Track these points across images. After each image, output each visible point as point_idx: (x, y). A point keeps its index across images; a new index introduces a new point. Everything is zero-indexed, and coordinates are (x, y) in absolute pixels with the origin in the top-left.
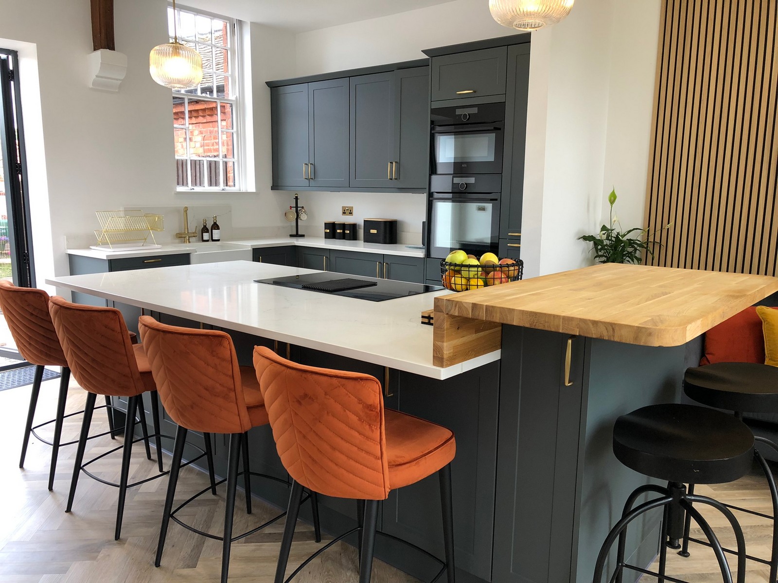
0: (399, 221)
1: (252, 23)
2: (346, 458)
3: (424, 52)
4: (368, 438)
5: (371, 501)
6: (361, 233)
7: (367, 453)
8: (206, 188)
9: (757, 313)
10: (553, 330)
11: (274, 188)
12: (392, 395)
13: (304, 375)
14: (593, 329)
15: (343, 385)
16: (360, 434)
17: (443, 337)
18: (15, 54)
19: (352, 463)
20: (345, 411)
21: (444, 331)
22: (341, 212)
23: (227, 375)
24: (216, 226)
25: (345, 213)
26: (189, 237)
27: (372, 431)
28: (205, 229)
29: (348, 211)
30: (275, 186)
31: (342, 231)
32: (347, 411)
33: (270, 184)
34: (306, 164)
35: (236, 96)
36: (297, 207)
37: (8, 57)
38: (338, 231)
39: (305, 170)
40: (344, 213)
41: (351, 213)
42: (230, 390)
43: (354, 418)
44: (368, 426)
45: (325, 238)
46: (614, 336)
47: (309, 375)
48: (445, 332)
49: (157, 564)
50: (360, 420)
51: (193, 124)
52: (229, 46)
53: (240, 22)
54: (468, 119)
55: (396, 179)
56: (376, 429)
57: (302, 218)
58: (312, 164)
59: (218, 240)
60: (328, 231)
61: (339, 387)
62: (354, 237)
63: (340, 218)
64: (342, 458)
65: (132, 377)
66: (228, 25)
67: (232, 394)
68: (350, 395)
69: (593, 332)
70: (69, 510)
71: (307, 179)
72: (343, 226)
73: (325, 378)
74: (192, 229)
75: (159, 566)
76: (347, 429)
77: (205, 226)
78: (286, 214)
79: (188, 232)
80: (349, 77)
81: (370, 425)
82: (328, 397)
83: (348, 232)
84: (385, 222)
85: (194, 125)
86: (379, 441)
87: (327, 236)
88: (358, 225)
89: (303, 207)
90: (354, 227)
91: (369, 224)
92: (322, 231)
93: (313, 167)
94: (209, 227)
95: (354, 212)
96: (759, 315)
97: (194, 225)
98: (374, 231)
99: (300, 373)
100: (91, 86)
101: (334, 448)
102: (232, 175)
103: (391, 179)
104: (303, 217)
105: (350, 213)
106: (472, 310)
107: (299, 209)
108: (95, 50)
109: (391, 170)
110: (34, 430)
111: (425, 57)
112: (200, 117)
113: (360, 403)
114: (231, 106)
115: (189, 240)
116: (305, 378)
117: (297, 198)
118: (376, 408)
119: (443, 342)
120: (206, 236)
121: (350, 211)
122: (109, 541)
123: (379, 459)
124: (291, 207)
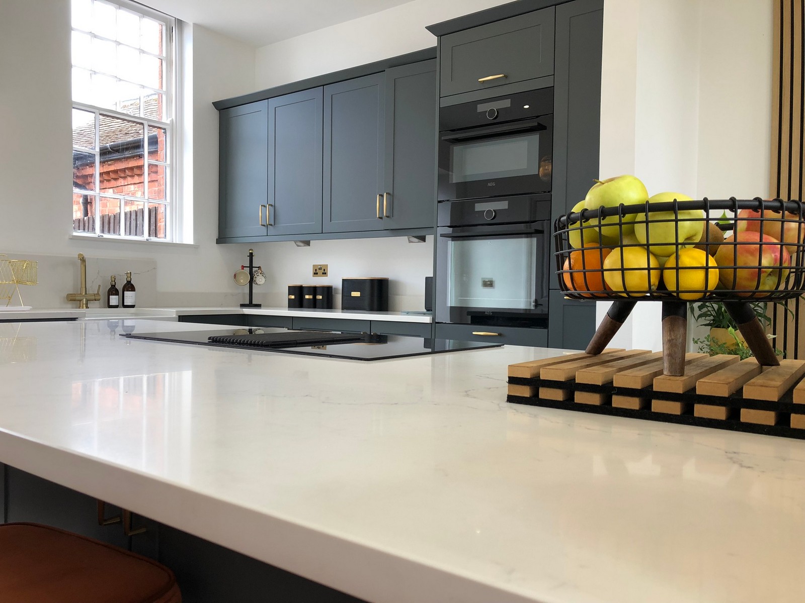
0: (391, 281)
1: (195, 24)
6: (338, 299)
8: (123, 236)
11: (219, 241)
22: (311, 272)
24: (130, 287)
25: (317, 274)
26: (87, 301)
28: (113, 291)
29: (320, 271)
30: (222, 239)
31: (311, 297)
33: (215, 234)
34: (265, 206)
35: (171, 119)
36: (251, 267)
38: (307, 297)
39: (261, 214)
40: (315, 274)
41: (325, 273)
45: (289, 307)
52: (164, 54)
53: (180, 23)
54: (497, 117)
55: (388, 217)
57: (258, 281)
58: (272, 206)
59: (133, 306)
60: (293, 297)
62: (329, 305)
63: (309, 280)
66: (164, 28)
71: (264, 226)
72: (314, 290)
74: (92, 288)
77: (113, 286)
78: (235, 275)
79: (86, 293)
80: (323, 86)
83: (321, 297)
84: (372, 281)
87: (292, 305)
88: (335, 289)
89: (259, 268)
90: (328, 291)
91: (349, 285)
92: (285, 296)
93: (272, 209)
94: (120, 287)
95: (329, 272)
97: (96, 282)
98: (356, 294)
102: (163, 224)
103: (381, 218)
104: (260, 280)
105: (323, 273)
107: (254, 269)
109: (381, 205)
114: (165, 133)
115: (87, 304)
117: (251, 255)
120: (114, 300)
121: (324, 270)
124: (243, 267)
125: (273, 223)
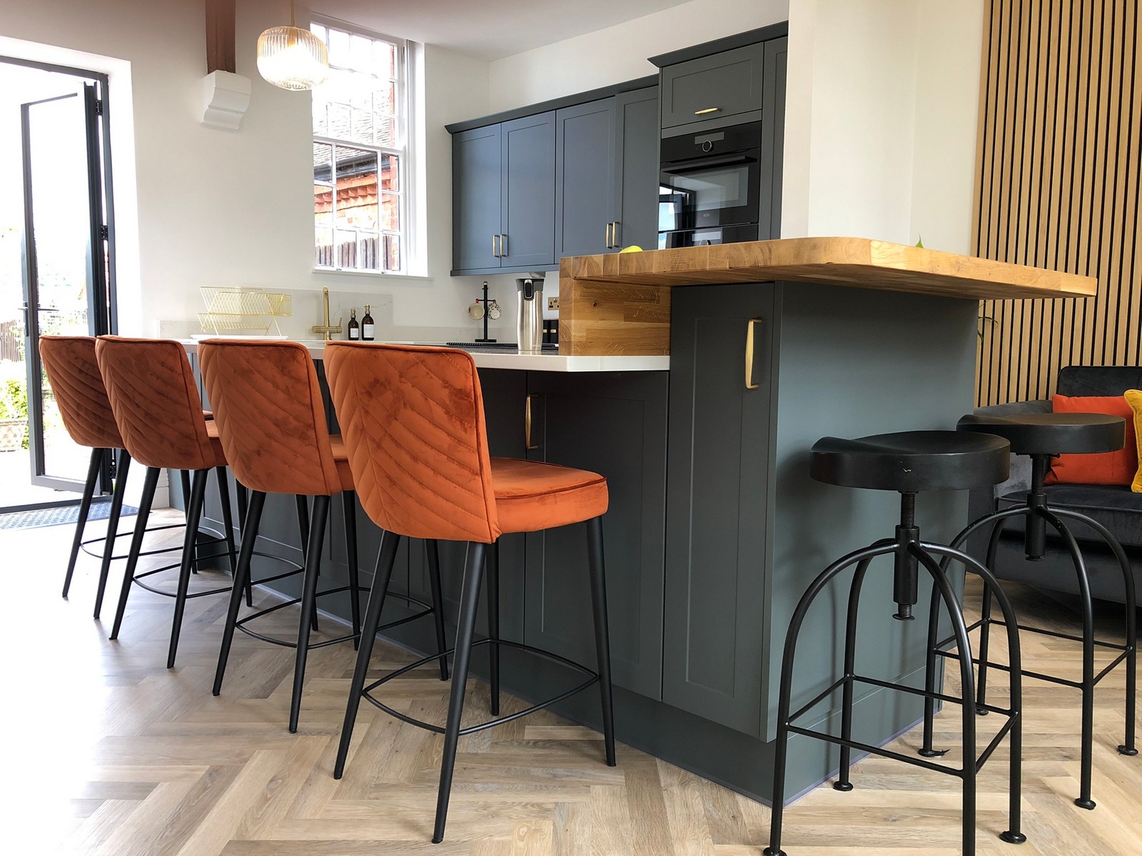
1: (427, 45)
2: (432, 472)
3: (653, 60)
4: (460, 441)
5: (473, 544)
7: (461, 464)
8: (360, 268)
9: (1127, 400)
10: (699, 268)
11: (452, 274)
12: (536, 447)
13: (374, 353)
14: (745, 256)
15: (423, 361)
16: (449, 435)
17: (570, 311)
18: (104, 78)
19: (441, 480)
20: (427, 400)
21: (571, 303)
22: (546, 304)
24: (368, 319)
25: (552, 307)
26: (330, 333)
27: (465, 431)
28: (353, 323)
29: (555, 303)
30: (456, 271)
31: (546, 331)
32: (429, 399)
33: (449, 267)
34: (499, 236)
35: (403, 146)
36: (486, 300)
37: (95, 83)
39: (496, 244)
40: (550, 307)
42: (309, 426)
43: (439, 412)
44: (458, 423)
46: (770, 259)
47: (379, 352)
48: (573, 304)
49: (216, 692)
50: (447, 412)
52: (396, 77)
53: (412, 44)
54: (711, 150)
55: (616, 247)
56: (471, 427)
57: (492, 316)
58: (505, 235)
59: (372, 339)
61: (418, 363)
64: (426, 473)
65: (197, 440)
66: (396, 50)
68: (432, 375)
70: (114, 636)
71: (498, 257)
72: (548, 323)
73: (401, 353)
74: (335, 322)
75: (219, 694)
76: (427, 425)
77: (353, 319)
78: (470, 309)
79: (329, 326)
80: (556, 110)
81: (461, 422)
82: (403, 379)
83: (555, 330)
86: (476, 448)
89: (494, 301)
93: (505, 239)
94: (359, 320)
96: (1129, 404)
97: (338, 317)
99: (369, 350)
100: (202, 120)
101: (415, 459)
102: (397, 256)
103: (611, 248)
104: (494, 314)
106: (604, 264)
107: (489, 303)
108: (209, 73)
109: (611, 234)
111: (655, 70)
112: (369, 197)
113: (445, 387)
114: (398, 160)
115: (330, 336)
116: (375, 356)
117: (486, 288)
118: (469, 396)
119: (570, 319)
120: (354, 333)
121: (559, 302)
122: (159, 669)
123: (477, 474)
124: (478, 301)
125: (506, 255)
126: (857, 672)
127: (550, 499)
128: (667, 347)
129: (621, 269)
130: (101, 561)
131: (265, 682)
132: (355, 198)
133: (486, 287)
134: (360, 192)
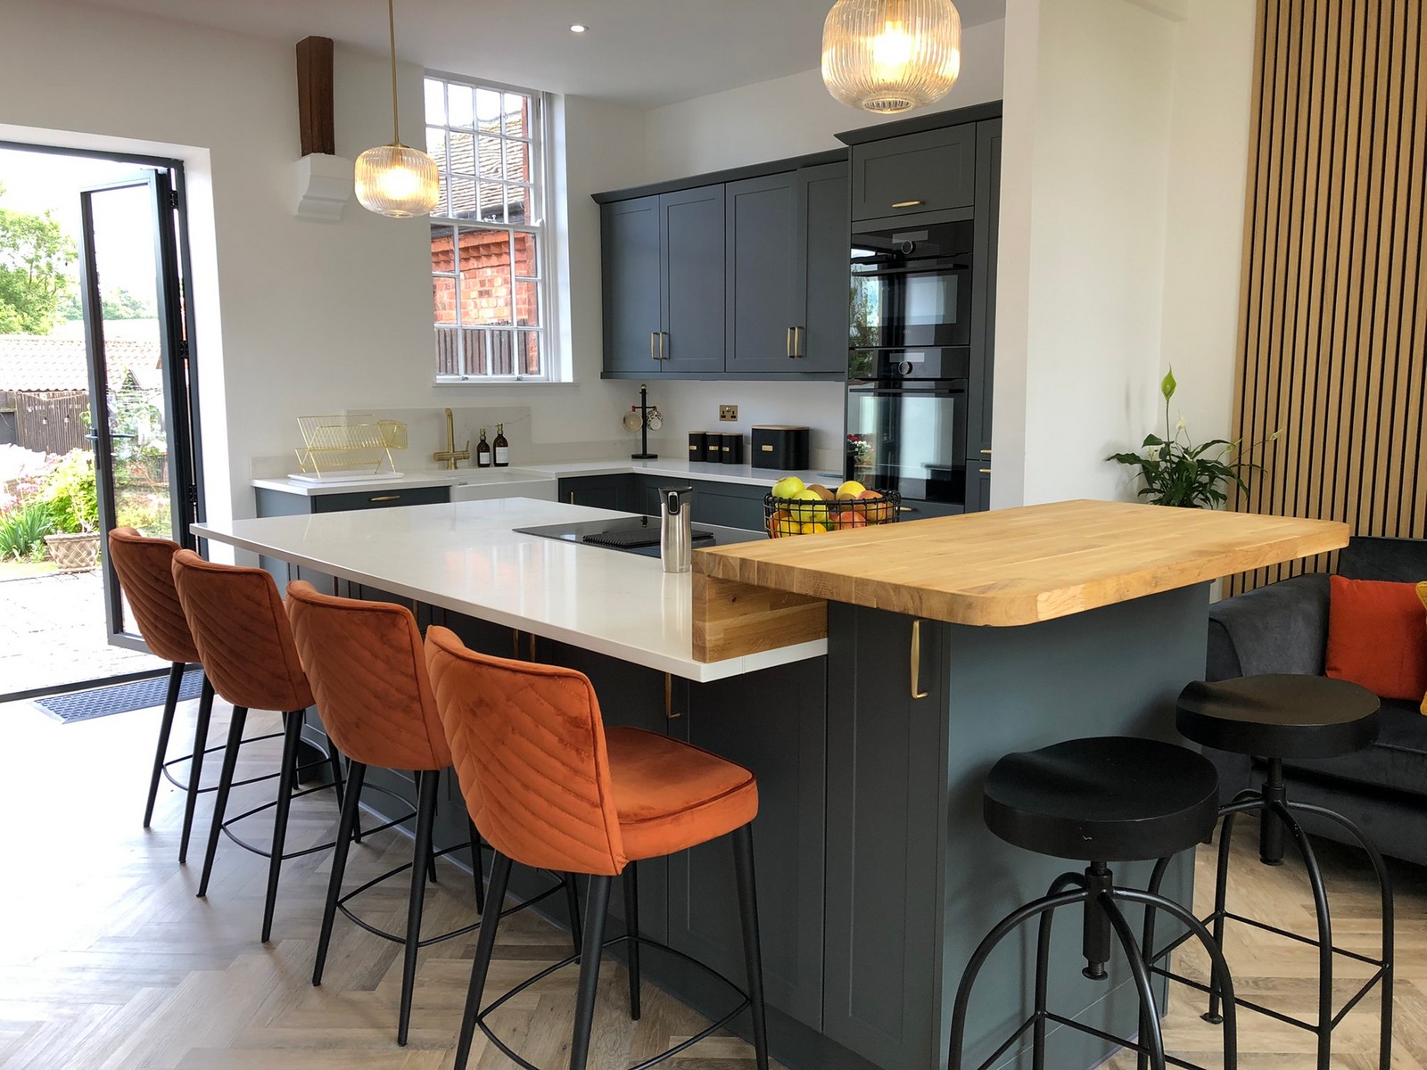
0: (812, 430)
1: (567, 96)
2: (546, 803)
3: (839, 136)
4: (576, 772)
5: (597, 877)
6: (749, 451)
7: (579, 796)
8: (490, 376)
9: (1417, 591)
10: (843, 600)
11: (603, 376)
12: (678, 715)
13: (478, 669)
14: (894, 598)
15: (532, 686)
16: (563, 764)
17: (704, 613)
18: (179, 165)
19: (556, 811)
20: (537, 726)
21: (705, 603)
22: (718, 414)
23: (407, 675)
24: (501, 441)
25: (725, 417)
26: (455, 460)
27: (583, 762)
28: (483, 447)
29: (729, 414)
30: (607, 373)
31: (717, 448)
32: (540, 727)
33: (598, 367)
34: (657, 334)
35: (540, 220)
36: (644, 407)
37: (169, 171)
38: (712, 448)
39: (655, 344)
43: (551, 739)
44: (574, 752)
45: (690, 460)
46: (921, 609)
47: (484, 669)
48: (707, 605)
49: (317, 981)
50: (561, 740)
51: (492, 267)
52: (530, 136)
53: (550, 97)
54: (912, 252)
55: (800, 357)
56: (588, 756)
57: (652, 426)
58: (665, 333)
59: (506, 465)
60: (695, 448)
61: (526, 687)
62: (737, 458)
63: (712, 424)
64: (539, 803)
65: (290, 680)
66: (529, 101)
67: (416, 706)
68: (543, 701)
69: (895, 603)
70: (202, 893)
71: (657, 359)
72: (720, 439)
73: (507, 674)
74: (460, 447)
75: (319, 984)
76: (542, 755)
77: (483, 441)
78: (624, 419)
79: (454, 451)
80: (725, 182)
81: (577, 750)
82: (511, 703)
83: (728, 449)
84: (788, 432)
85: (494, 269)
86: (595, 777)
87: (694, 457)
88: (746, 437)
89: (654, 408)
90: (737, 441)
91: (761, 435)
92: (685, 448)
93: (666, 338)
94: (490, 441)
95: (739, 415)
96: (1421, 598)
97: (465, 438)
98: (769, 448)
100: (296, 213)
101: (526, 787)
102: (536, 353)
103: (793, 357)
104: (655, 423)
105: (732, 417)
107: (648, 410)
108: (304, 154)
109: (793, 339)
110: (168, 767)
111: (841, 145)
112: (504, 255)
113: (558, 715)
114: (535, 238)
115: (455, 464)
117: (644, 393)
118: (585, 723)
119: (704, 621)
120: (485, 458)
121: (733, 413)
122: (252, 943)
123: (597, 806)
124: (634, 408)
125: (667, 356)
126: (1050, 1009)
127: (686, 817)
128: (824, 628)
129: (759, 579)
130: (186, 793)
131: (373, 964)
132: (488, 256)
133: (644, 391)
134: (494, 250)
